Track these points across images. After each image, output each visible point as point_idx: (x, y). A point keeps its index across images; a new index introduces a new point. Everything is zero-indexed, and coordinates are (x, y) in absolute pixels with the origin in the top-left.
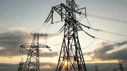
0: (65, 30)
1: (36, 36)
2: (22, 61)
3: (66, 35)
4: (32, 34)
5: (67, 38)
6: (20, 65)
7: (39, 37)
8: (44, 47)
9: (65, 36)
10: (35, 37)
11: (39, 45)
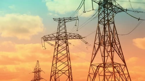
0: (99, 15)
1: (61, 21)
2: (38, 66)
3: (101, 20)
4: (54, 19)
5: (102, 24)
6: (35, 72)
7: (65, 22)
8: (75, 38)
9: (99, 22)
10: (60, 23)
11: (67, 35)
